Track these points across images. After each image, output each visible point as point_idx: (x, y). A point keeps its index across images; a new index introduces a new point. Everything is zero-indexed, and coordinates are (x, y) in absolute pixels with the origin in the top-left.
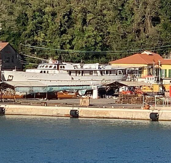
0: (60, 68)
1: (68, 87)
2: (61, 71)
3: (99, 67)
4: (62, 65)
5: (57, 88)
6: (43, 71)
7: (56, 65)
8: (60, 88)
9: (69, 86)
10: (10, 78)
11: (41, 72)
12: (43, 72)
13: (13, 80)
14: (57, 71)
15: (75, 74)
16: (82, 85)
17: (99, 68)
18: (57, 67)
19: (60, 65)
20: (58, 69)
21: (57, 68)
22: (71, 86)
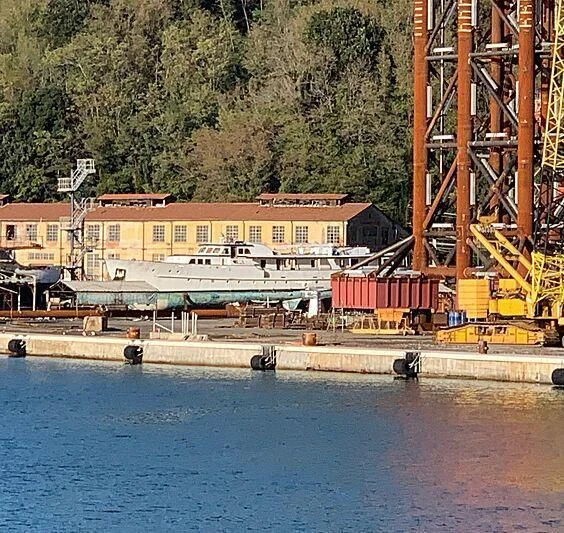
0: (237, 254)
1: (255, 294)
2: (239, 260)
3: (334, 252)
4: (244, 248)
5: (230, 294)
6: (197, 259)
7: (229, 248)
8: (237, 295)
9: (257, 291)
10: (120, 275)
11: (192, 261)
12: (197, 262)
13: (126, 279)
14: (229, 261)
15: (275, 266)
16: (289, 288)
17: (333, 254)
18: (230, 251)
19: (238, 248)
20: (233, 255)
21: (230, 254)
22: (263, 291)
